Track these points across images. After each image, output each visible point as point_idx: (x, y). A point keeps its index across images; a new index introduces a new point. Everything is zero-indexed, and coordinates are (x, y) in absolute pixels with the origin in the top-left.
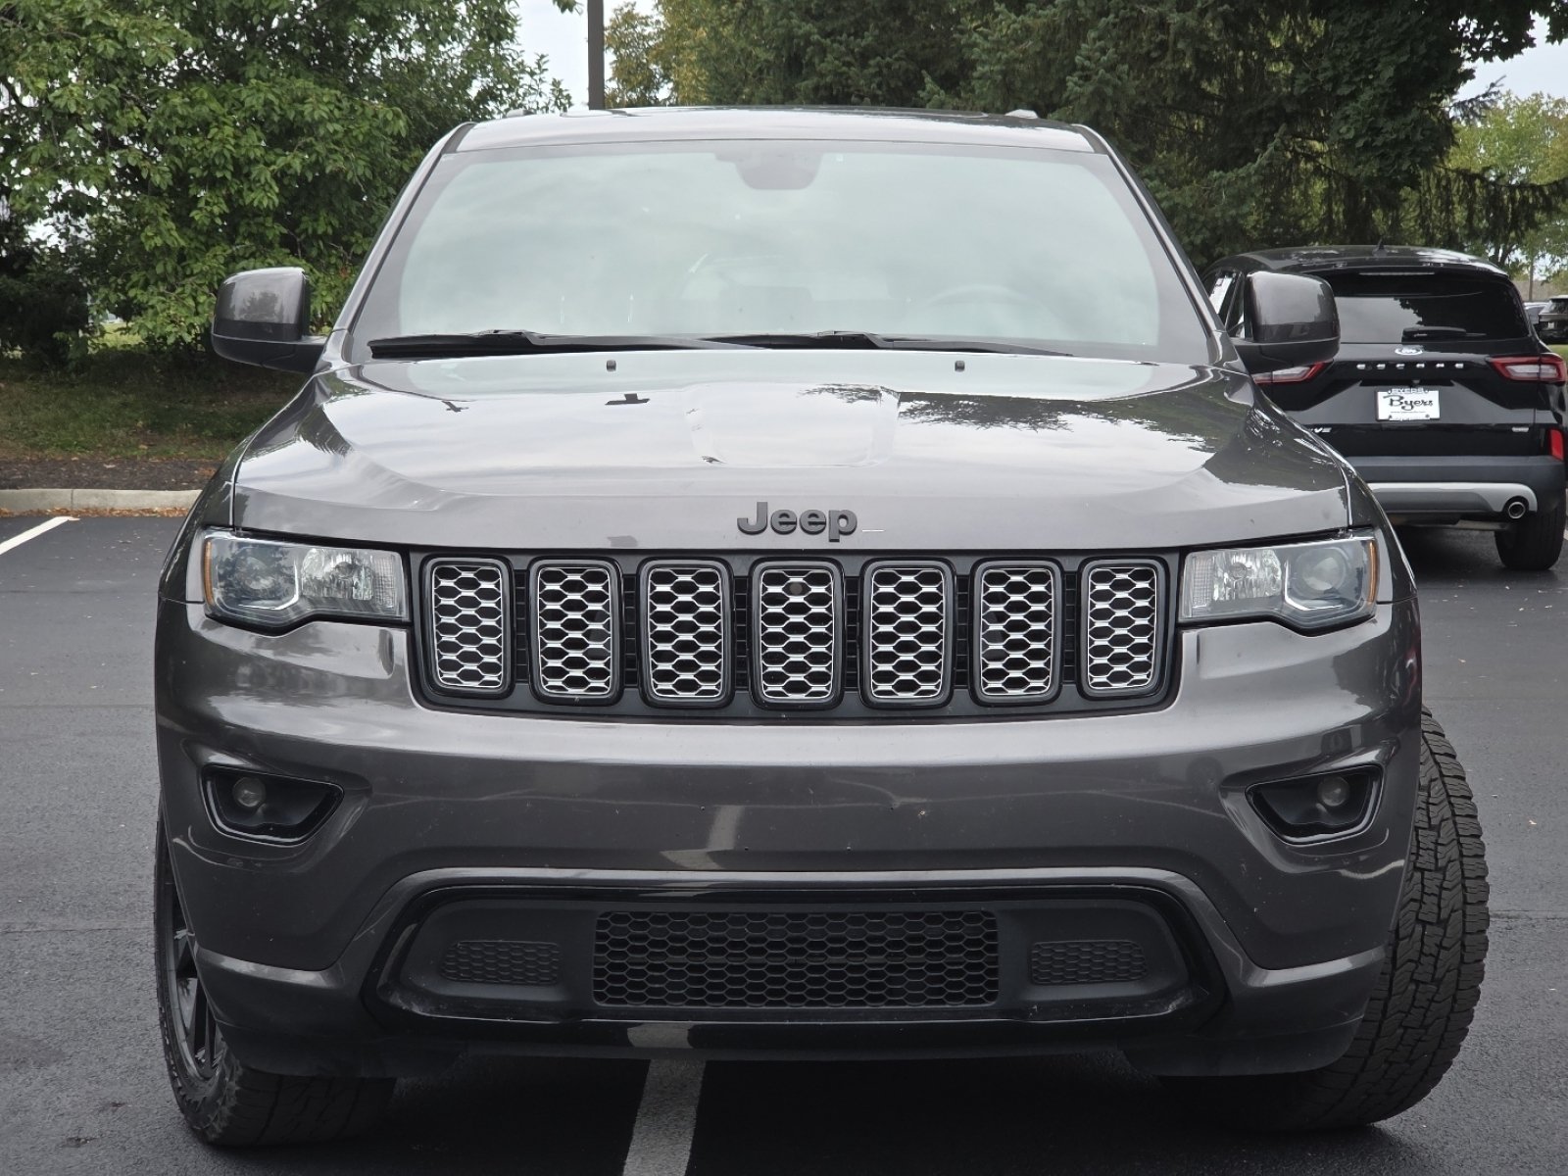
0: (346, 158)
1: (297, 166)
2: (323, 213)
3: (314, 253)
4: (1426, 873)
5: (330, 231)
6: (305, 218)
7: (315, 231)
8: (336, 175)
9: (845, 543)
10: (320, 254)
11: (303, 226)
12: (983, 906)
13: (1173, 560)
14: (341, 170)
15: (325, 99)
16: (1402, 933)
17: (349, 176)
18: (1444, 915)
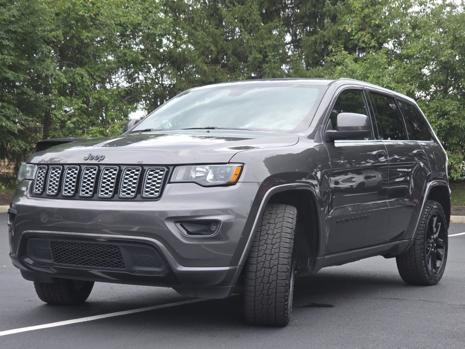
0: (460, 121)
1: (444, 123)
2: (455, 137)
3: (452, 149)
4: (267, 255)
5: (456, 142)
6: (450, 139)
7: (452, 142)
8: (457, 126)
9: (101, 162)
10: (454, 149)
11: (449, 141)
12: (116, 244)
13: (171, 168)
14: (457, 124)
15: (453, 105)
16: (258, 269)
17: (460, 126)
18: (271, 266)
